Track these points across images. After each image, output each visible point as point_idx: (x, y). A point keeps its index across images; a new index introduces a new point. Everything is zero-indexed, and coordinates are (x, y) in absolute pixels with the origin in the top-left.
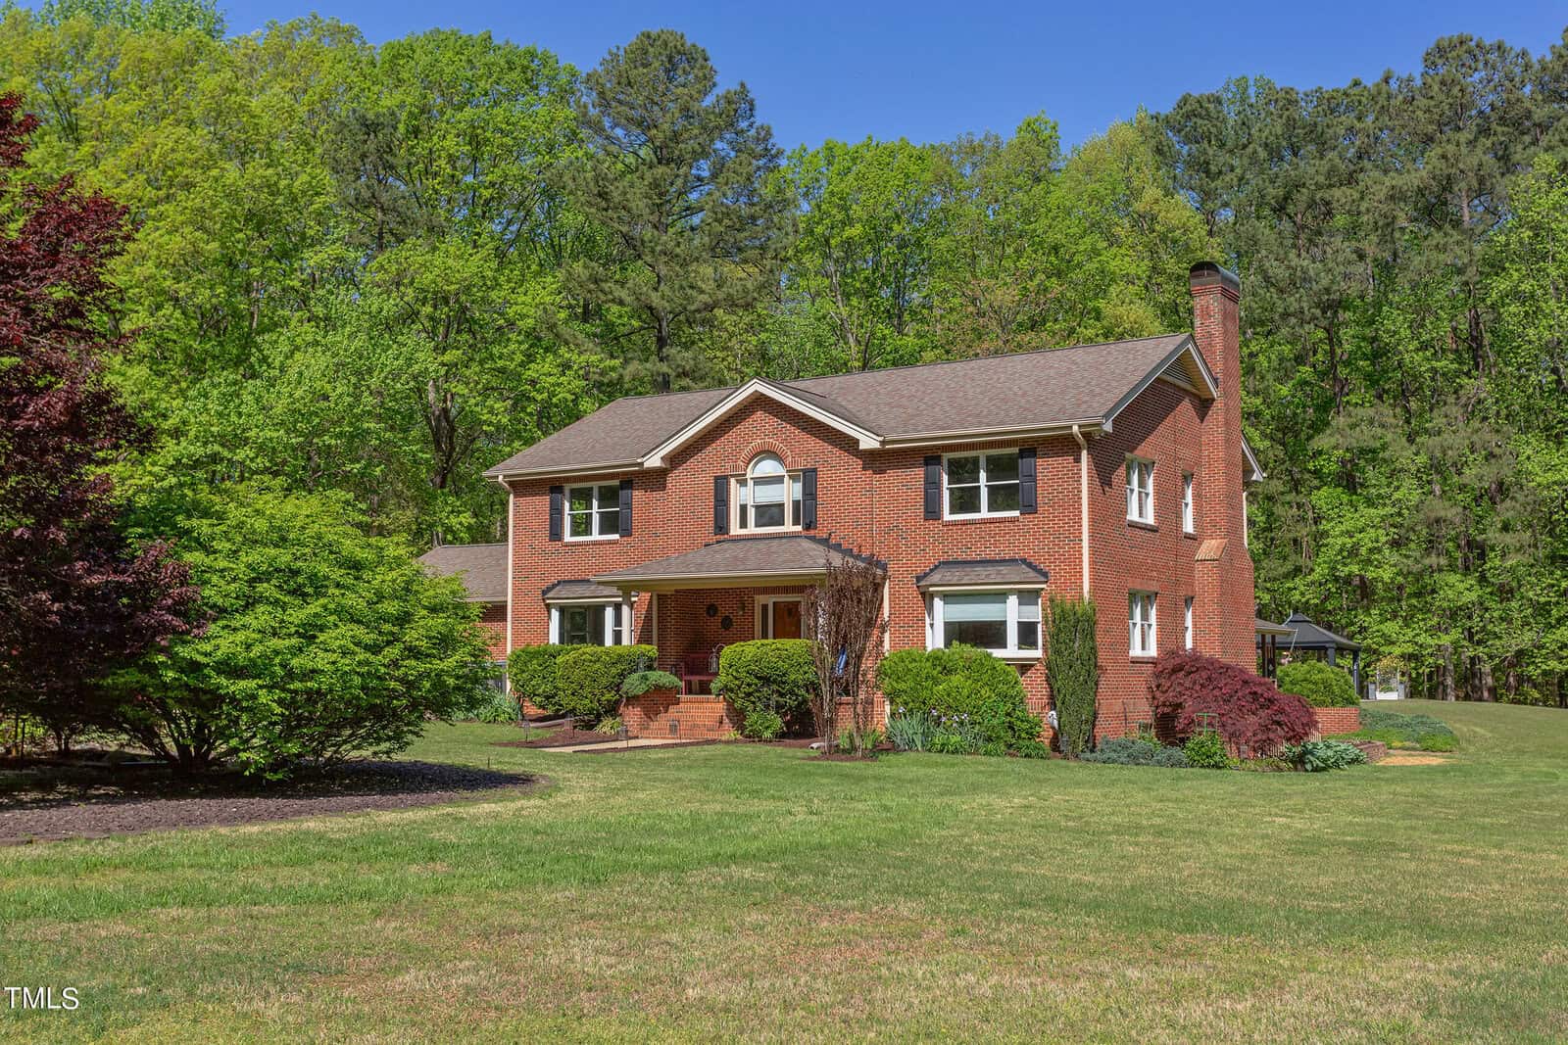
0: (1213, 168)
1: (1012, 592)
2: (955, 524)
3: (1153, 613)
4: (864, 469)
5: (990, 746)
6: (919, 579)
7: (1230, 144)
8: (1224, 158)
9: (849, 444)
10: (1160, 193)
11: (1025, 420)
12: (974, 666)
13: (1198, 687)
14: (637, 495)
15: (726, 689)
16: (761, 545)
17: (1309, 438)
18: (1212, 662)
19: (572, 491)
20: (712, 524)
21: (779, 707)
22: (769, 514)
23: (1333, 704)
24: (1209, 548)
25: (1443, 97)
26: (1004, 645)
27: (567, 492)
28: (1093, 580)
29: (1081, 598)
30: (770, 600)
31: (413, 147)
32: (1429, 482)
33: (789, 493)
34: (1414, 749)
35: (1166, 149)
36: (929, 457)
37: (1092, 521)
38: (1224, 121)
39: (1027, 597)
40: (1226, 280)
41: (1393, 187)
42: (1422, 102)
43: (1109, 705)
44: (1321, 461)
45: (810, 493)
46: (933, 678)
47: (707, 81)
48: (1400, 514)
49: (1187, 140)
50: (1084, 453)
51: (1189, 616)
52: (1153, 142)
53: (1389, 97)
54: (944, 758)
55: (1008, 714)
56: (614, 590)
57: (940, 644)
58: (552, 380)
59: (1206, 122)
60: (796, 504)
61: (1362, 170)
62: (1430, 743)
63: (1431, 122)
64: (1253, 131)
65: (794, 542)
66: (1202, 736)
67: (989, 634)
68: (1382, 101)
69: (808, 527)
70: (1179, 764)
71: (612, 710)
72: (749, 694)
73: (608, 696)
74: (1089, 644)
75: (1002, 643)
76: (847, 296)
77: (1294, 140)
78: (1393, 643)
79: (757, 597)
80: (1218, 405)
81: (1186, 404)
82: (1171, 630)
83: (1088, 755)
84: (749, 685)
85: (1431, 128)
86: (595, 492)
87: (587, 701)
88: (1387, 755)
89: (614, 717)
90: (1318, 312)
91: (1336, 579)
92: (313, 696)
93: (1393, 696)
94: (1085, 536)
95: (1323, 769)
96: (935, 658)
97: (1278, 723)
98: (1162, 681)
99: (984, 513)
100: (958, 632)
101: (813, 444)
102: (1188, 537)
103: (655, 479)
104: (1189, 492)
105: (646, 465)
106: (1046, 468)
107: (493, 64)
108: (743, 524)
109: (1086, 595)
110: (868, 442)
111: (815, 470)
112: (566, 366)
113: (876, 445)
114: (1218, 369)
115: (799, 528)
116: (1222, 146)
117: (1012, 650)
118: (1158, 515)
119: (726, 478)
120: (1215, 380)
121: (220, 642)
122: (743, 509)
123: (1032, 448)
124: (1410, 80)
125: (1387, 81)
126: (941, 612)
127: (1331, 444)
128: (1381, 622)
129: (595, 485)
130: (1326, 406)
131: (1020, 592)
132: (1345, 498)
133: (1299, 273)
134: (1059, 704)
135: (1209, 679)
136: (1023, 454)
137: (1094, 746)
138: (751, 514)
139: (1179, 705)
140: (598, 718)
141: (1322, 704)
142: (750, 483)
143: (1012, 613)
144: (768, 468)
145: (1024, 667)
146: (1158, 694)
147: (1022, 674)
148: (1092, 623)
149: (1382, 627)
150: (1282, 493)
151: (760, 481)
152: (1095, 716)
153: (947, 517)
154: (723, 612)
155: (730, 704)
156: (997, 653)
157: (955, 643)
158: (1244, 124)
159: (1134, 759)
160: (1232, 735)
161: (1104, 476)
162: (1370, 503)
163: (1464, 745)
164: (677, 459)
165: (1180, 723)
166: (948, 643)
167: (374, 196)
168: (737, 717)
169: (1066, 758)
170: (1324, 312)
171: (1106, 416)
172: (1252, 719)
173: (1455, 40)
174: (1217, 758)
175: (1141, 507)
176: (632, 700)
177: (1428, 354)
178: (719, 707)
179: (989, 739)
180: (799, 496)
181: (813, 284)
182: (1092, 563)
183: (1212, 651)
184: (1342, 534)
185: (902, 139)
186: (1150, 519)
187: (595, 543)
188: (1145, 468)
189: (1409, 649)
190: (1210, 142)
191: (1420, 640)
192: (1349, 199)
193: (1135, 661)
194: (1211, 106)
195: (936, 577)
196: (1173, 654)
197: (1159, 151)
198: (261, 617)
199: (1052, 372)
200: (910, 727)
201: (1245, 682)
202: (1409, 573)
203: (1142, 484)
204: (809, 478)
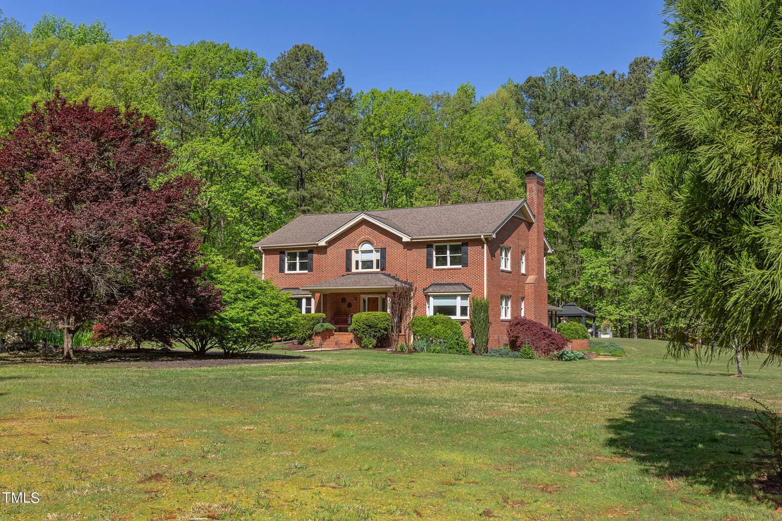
0: (540, 110)
1: (458, 295)
2: (438, 270)
3: (509, 303)
4: (404, 248)
5: (451, 350)
6: (424, 290)
7: (548, 99)
8: (545, 105)
9: (398, 239)
10: (517, 121)
11: (464, 233)
12: (445, 322)
13: (524, 330)
14: (315, 256)
15: (355, 330)
16: (364, 276)
17: (579, 227)
18: (530, 321)
19: (288, 253)
20: (345, 268)
21: (374, 336)
22: (367, 264)
23: (579, 338)
24: (531, 279)
25: (635, 85)
26: (455, 315)
27: (286, 254)
28: (488, 291)
29: (484, 298)
30: (366, 297)
31: (197, 95)
32: (628, 247)
33: (375, 256)
34: (608, 355)
35: (521, 101)
36: (429, 245)
37: (488, 270)
38: (546, 89)
39: (464, 297)
40: (539, 178)
41: (613, 124)
42: (628, 87)
43: (493, 337)
44: (584, 237)
45: (383, 257)
46: (430, 326)
47: (324, 67)
48: (615, 260)
49: (530, 97)
50: (485, 245)
51: (523, 304)
52: (516, 98)
53: (614, 83)
54: (434, 354)
55: (457, 339)
56: (308, 292)
57: (432, 314)
58: (257, 198)
59: (538, 90)
60: (378, 261)
61: (603, 114)
62: (614, 353)
63: (631, 95)
64: (558, 94)
65: (377, 275)
66: (525, 348)
67: (451, 310)
68: (611, 85)
69: (382, 270)
70: (517, 357)
71: (310, 337)
72: (363, 332)
73: (309, 332)
74: (486, 314)
75: (455, 314)
76: (380, 158)
77: (575, 98)
78: (612, 315)
79: (361, 295)
80: (535, 225)
81: (523, 225)
82: (516, 309)
83: (485, 354)
84: (364, 328)
85: (631, 98)
86: (298, 254)
87: (301, 334)
88: (596, 357)
89: (310, 340)
90: (583, 174)
91: (590, 287)
92: (256, 329)
93: (608, 336)
94: (485, 275)
95: (570, 360)
96: (431, 319)
97: (553, 343)
98: (512, 328)
99: (449, 266)
100: (439, 310)
101: (384, 238)
102: (523, 275)
103: (323, 250)
104: (524, 258)
105: (319, 245)
106: (471, 250)
107: (231, 59)
108: (357, 268)
109: (485, 297)
110: (406, 239)
111: (385, 248)
112: (262, 192)
113: (409, 240)
114: (535, 212)
115: (379, 270)
116: (545, 99)
117: (458, 316)
118: (512, 267)
119: (350, 250)
120: (534, 216)
121: (229, 312)
122: (357, 262)
123: (466, 243)
124: (623, 75)
125: (614, 75)
126: (433, 302)
127: (588, 230)
128: (607, 306)
129: (298, 251)
130: (587, 213)
131: (461, 295)
132: (593, 253)
133: (575, 158)
134: (475, 336)
135: (529, 328)
136: (463, 245)
137: (487, 351)
138: (360, 264)
139: (517, 337)
140: (305, 340)
141: (575, 338)
142: (360, 252)
143: (458, 303)
144: (367, 247)
145: (463, 323)
146: (510, 333)
147: (462, 325)
148: (487, 307)
149: (607, 308)
150: (567, 251)
151: (363, 252)
152: (488, 339)
153: (435, 267)
154: (348, 301)
155: (356, 336)
156: (453, 317)
157: (438, 314)
158: (554, 91)
159: (501, 355)
160: (536, 347)
161: (492, 253)
162: (603, 255)
163: (627, 354)
164: (331, 243)
165: (518, 344)
166: (435, 314)
167: (182, 118)
168: (359, 340)
169: (477, 355)
170: (585, 174)
171: (493, 232)
172: (543, 342)
173: (642, 60)
174: (530, 355)
175: (506, 265)
176: (317, 334)
177: (628, 193)
178: (351, 336)
179: (450, 348)
180: (379, 258)
181: (366, 153)
182: (488, 285)
183: (531, 317)
184: (591, 268)
185: (406, 91)
186: (509, 269)
187: (298, 274)
188: (507, 249)
189: (618, 317)
190: (539, 98)
191: (622, 313)
192: (597, 126)
193: (503, 321)
194: (540, 82)
195: (431, 289)
196: (516, 318)
197: (518, 102)
198: (240, 304)
199: (474, 213)
200: (422, 344)
201: (541, 329)
202: (618, 285)
203: (506, 256)
204: (383, 252)
